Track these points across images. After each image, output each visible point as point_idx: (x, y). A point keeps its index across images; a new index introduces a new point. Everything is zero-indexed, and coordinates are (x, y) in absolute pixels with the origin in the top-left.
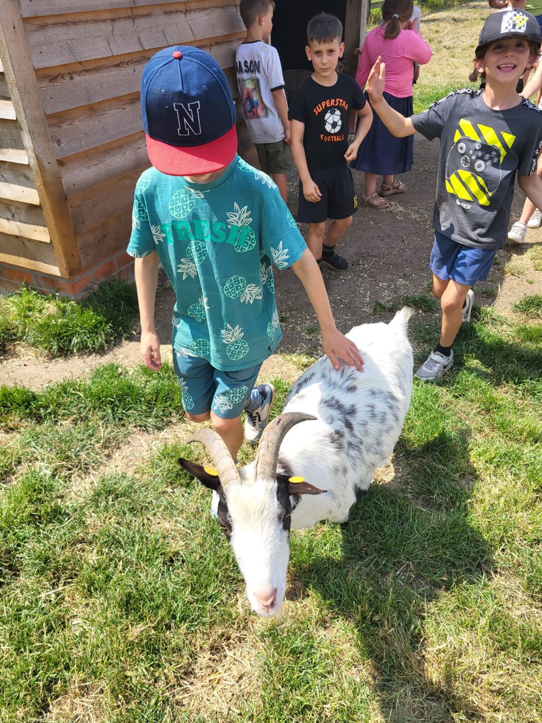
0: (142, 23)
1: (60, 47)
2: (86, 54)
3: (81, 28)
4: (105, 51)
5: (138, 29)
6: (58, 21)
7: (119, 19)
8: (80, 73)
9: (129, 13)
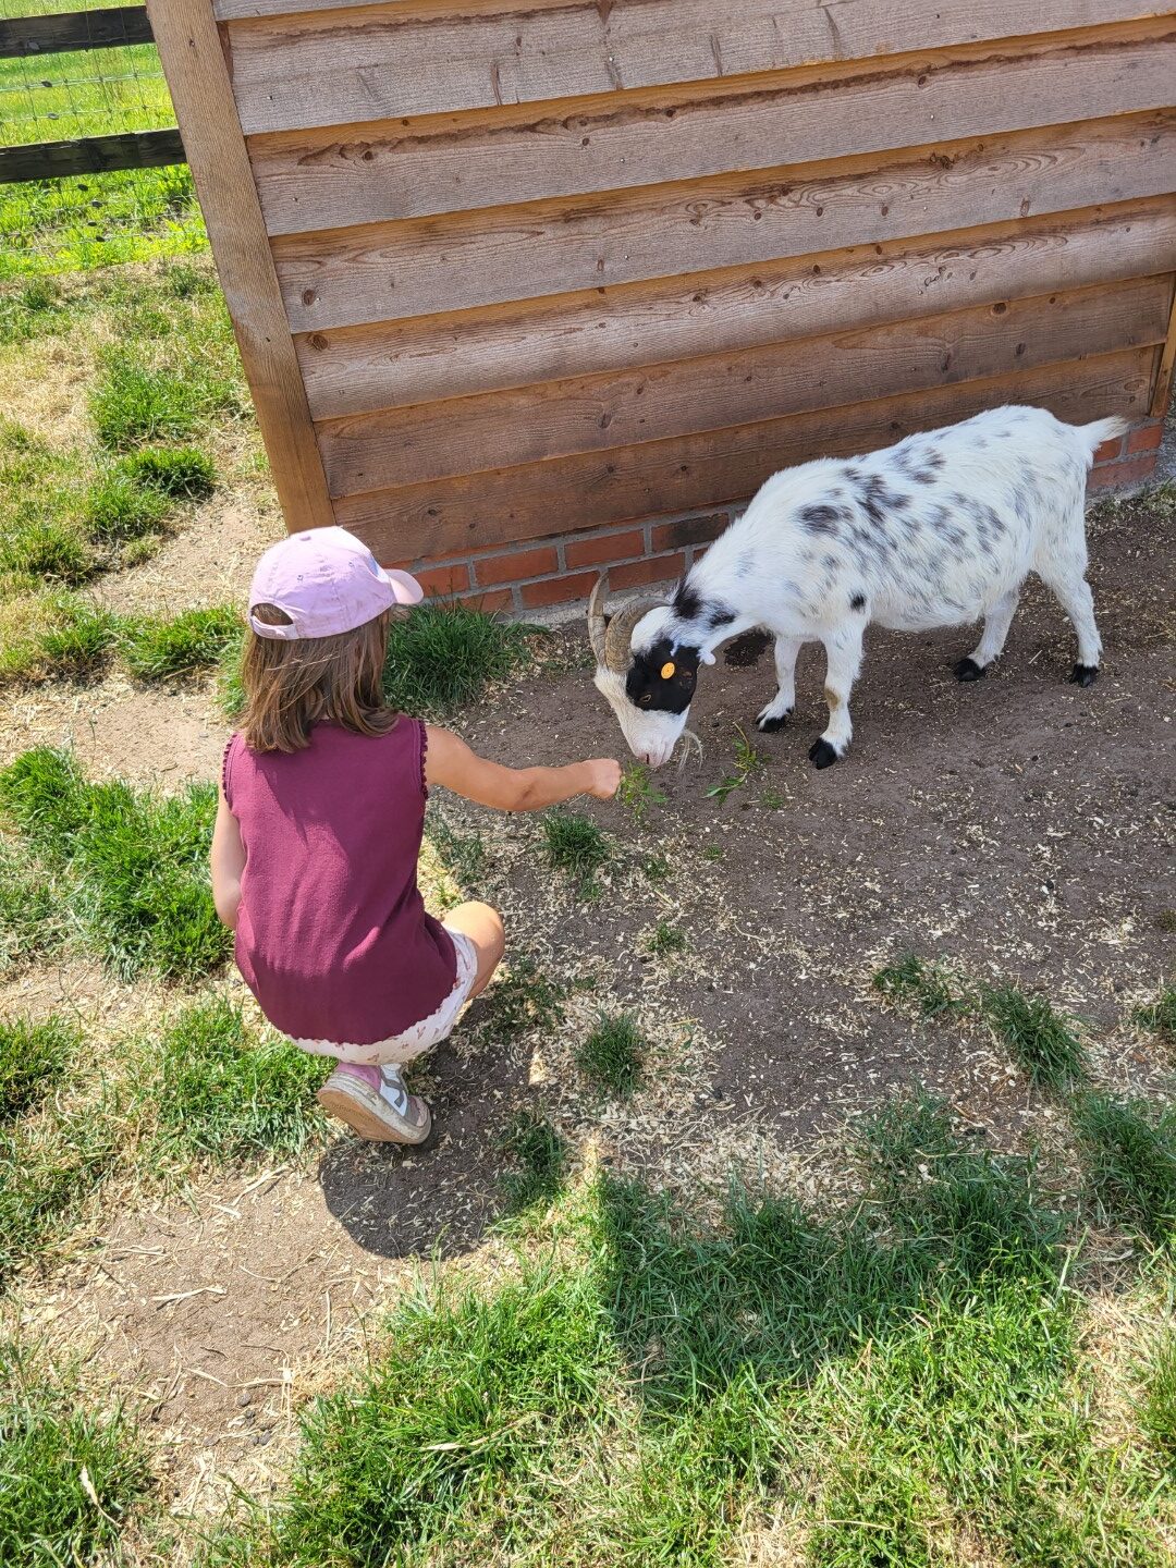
3: (412, 40)
4: (477, 92)
5: (613, 35)
7: (549, 12)
8: (398, 145)
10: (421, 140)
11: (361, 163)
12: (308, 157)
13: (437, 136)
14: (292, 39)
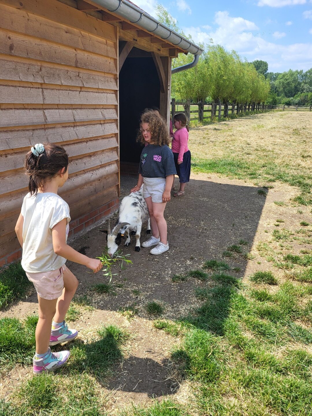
0: (50, 131)
1: (1, 142)
2: (16, 145)
3: (15, 134)
4: (27, 144)
5: (47, 134)
6: (2, 130)
7: (37, 129)
8: (11, 154)
9: (43, 127)
10: (16, 153)
11: (5, 158)
13: (19, 152)
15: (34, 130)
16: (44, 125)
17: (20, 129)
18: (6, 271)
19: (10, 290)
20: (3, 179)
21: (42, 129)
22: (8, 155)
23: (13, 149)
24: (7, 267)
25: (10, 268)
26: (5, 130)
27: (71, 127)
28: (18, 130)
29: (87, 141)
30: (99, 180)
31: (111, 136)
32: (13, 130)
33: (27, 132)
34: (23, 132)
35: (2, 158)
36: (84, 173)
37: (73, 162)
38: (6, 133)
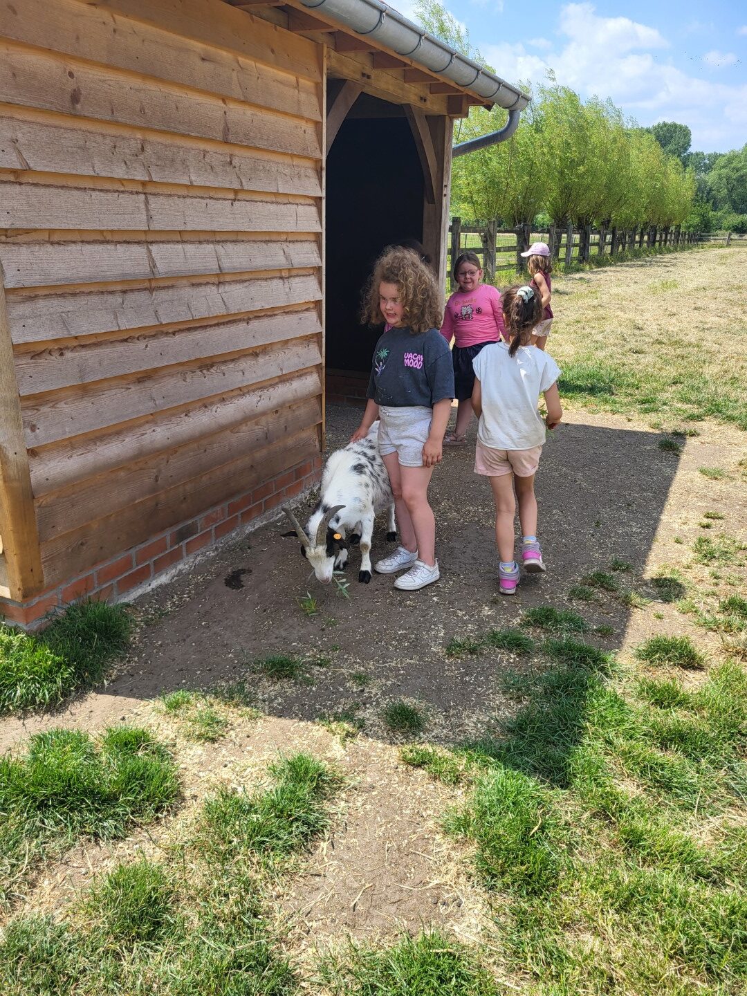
0: (161, 295)
1: (51, 321)
2: (85, 329)
3: (82, 301)
4: (110, 324)
5: (155, 301)
6: (53, 292)
7: (132, 291)
8: (74, 349)
9: (147, 285)
10: (83, 346)
11: (59, 357)
12: (35, 355)
13: (90, 344)
14: (33, 298)
15: (124, 292)
16: (150, 280)
17: (92, 290)
18: (58, 622)
19: (69, 665)
20: (53, 407)
21: (145, 289)
22: (64, 352)
23: (76, 338)
24: (61, 612)
25: (69, 614)
26: (59, 292)
27: (211, 286)
28: (90, 293)
29: (249, 319)
30: (277, 412)
31: (304, 308)
32: (78, 291)
33: (110, 298)
34: (101, 296)
35: (53, 358)
36: (240, 395)
37: (215, 368)
38: (60, 299)
